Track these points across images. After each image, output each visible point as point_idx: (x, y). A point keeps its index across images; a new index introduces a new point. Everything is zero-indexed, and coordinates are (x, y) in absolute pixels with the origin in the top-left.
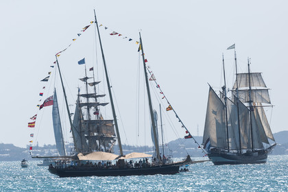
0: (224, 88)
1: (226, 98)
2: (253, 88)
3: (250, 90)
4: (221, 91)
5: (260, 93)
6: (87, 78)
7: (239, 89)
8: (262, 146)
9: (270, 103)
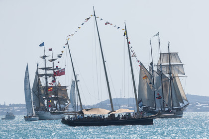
0: (151, 64)
1: (153, 71)
2: (172, 63)
3: (170, 65)
4: (150, 66)
5: (177, 67)
6: (45, 56)
7: (162, 64)
8: (179, 105)
9: (184, 74)
